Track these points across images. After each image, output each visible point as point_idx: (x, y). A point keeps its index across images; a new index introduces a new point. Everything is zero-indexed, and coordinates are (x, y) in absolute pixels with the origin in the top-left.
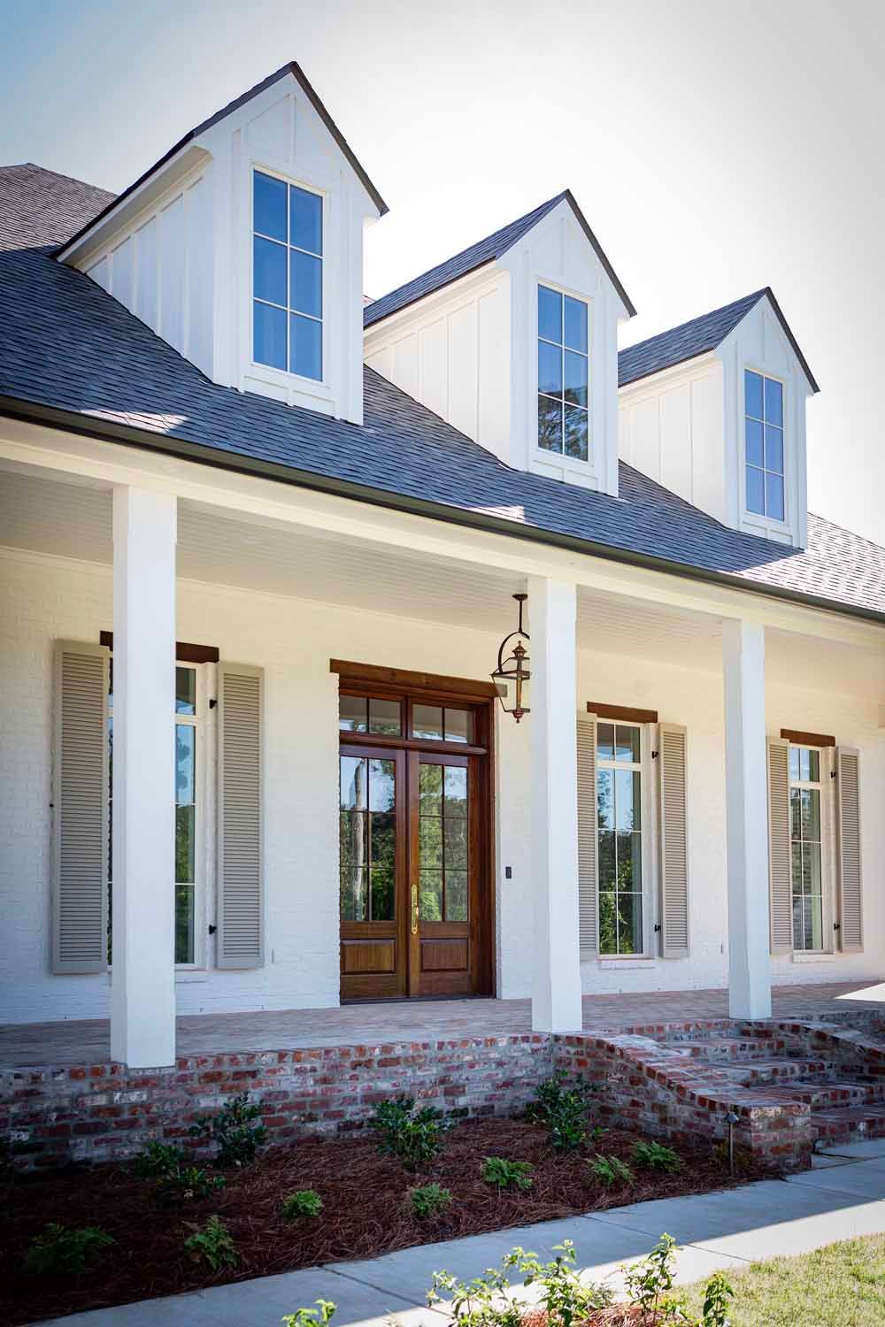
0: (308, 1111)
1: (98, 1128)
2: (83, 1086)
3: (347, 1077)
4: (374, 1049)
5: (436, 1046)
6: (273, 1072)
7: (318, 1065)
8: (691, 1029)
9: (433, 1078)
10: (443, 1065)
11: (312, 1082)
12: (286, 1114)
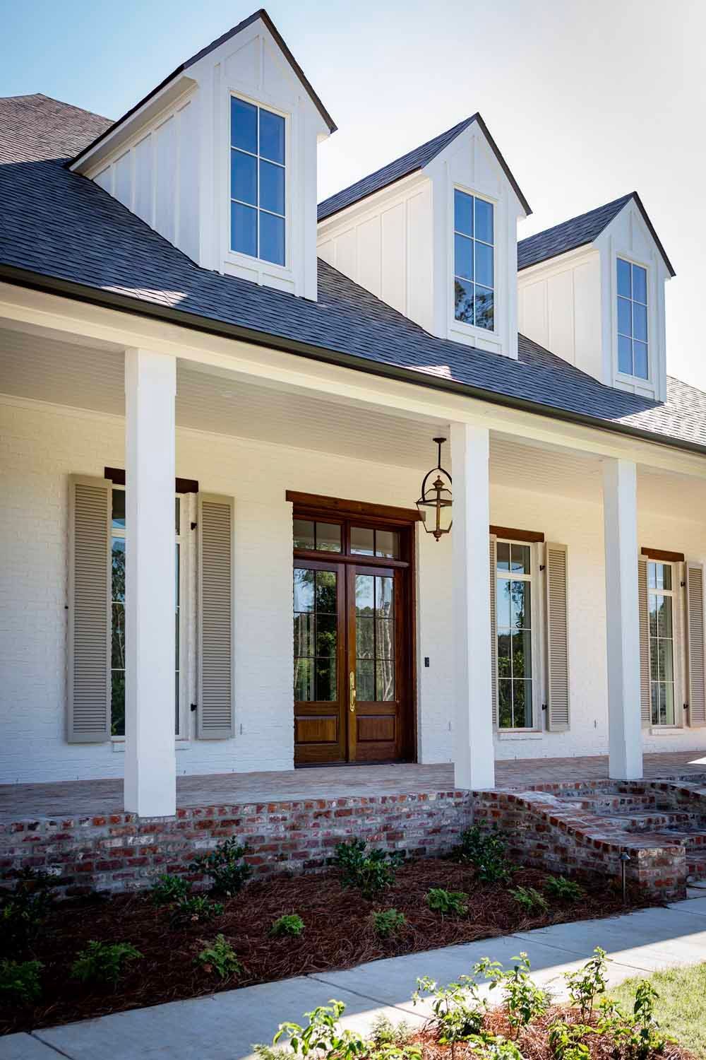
0: (280, 852)
1: (115, 865)
2: (104, 831)
3: (311, 825)
4: (331, 802)
5: (381, 800)
6: (253, 820)
7: (288, 815)
8: (580, 787)
9: (378, 825)
10: (386, 815)
11: (283, 829)
12: (262, 854)
